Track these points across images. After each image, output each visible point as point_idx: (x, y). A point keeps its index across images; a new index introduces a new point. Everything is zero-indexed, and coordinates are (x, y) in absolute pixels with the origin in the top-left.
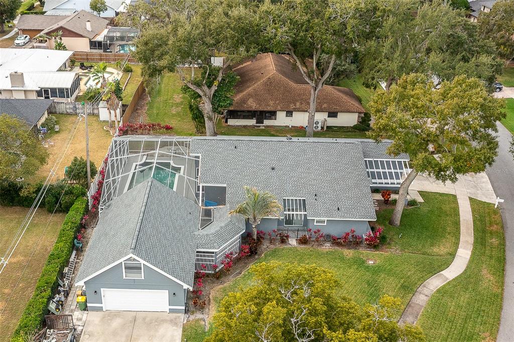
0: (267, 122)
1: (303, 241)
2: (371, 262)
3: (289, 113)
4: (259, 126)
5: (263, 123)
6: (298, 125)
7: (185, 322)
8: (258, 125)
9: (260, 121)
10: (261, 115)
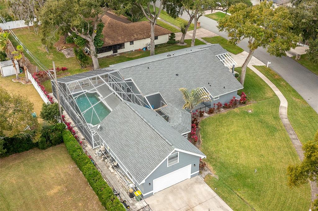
0: (120, 51)
1: (211, 112)
2: (250, 111)
3: (132, 43)
4: (116, 55)
5: (117, 52)
6: (138, 48)
7: (203, 180)
8: (114, 54)
9: (115, 51)
10: (115, 48)
